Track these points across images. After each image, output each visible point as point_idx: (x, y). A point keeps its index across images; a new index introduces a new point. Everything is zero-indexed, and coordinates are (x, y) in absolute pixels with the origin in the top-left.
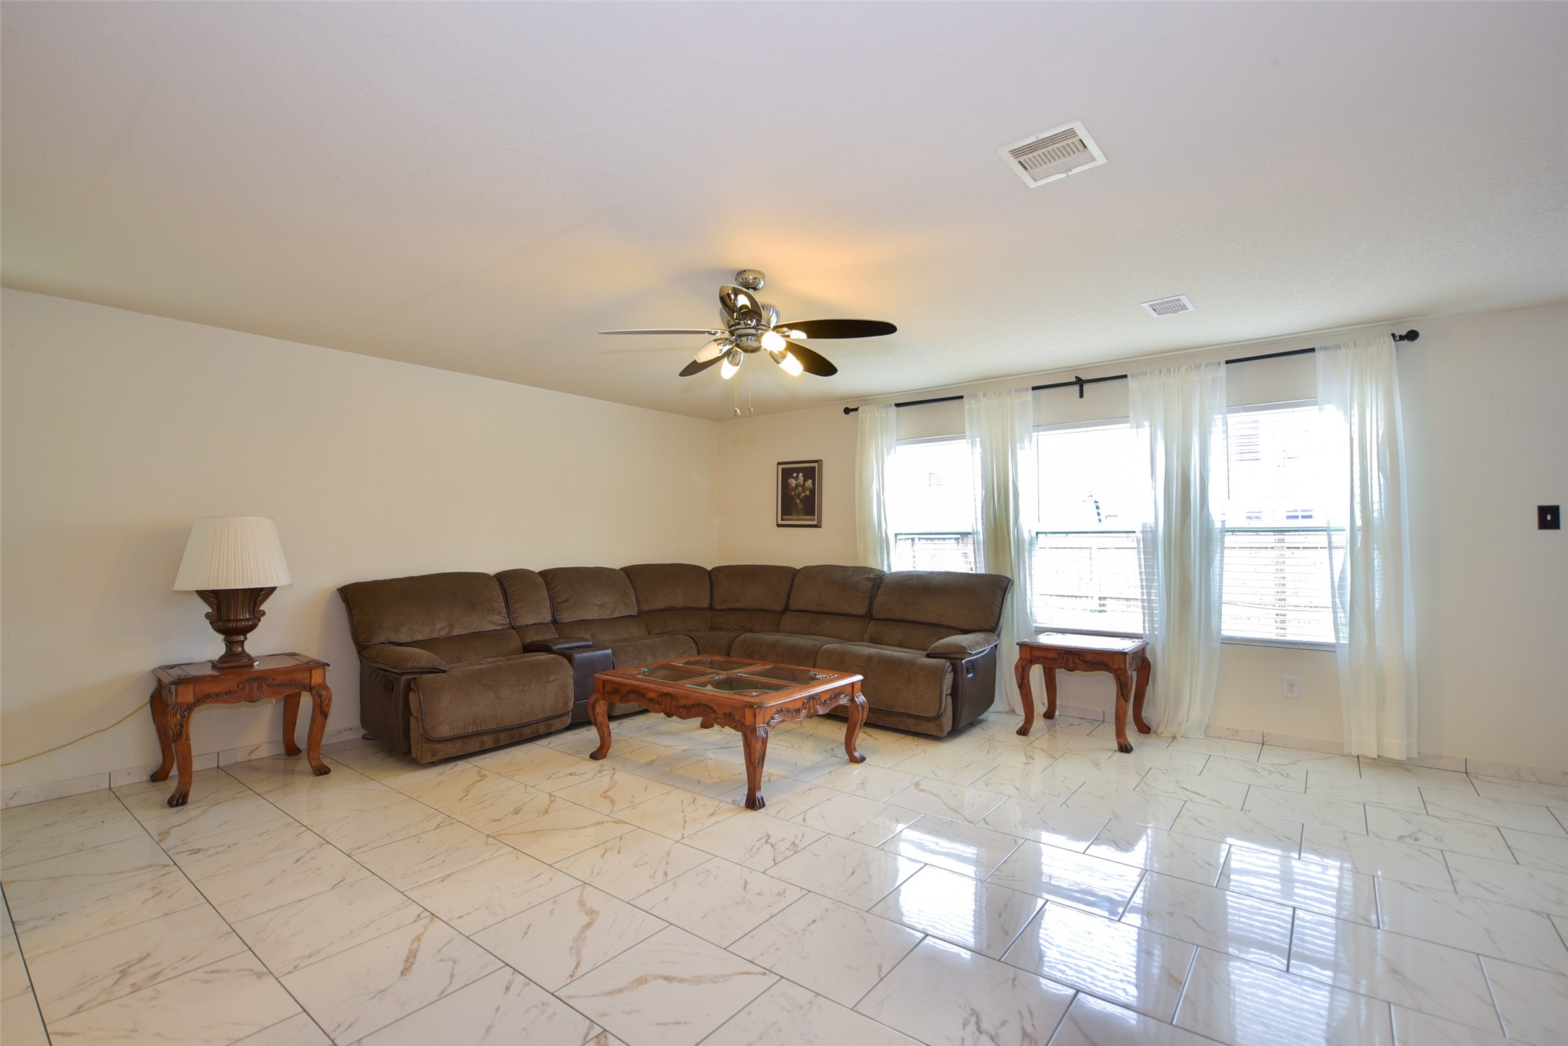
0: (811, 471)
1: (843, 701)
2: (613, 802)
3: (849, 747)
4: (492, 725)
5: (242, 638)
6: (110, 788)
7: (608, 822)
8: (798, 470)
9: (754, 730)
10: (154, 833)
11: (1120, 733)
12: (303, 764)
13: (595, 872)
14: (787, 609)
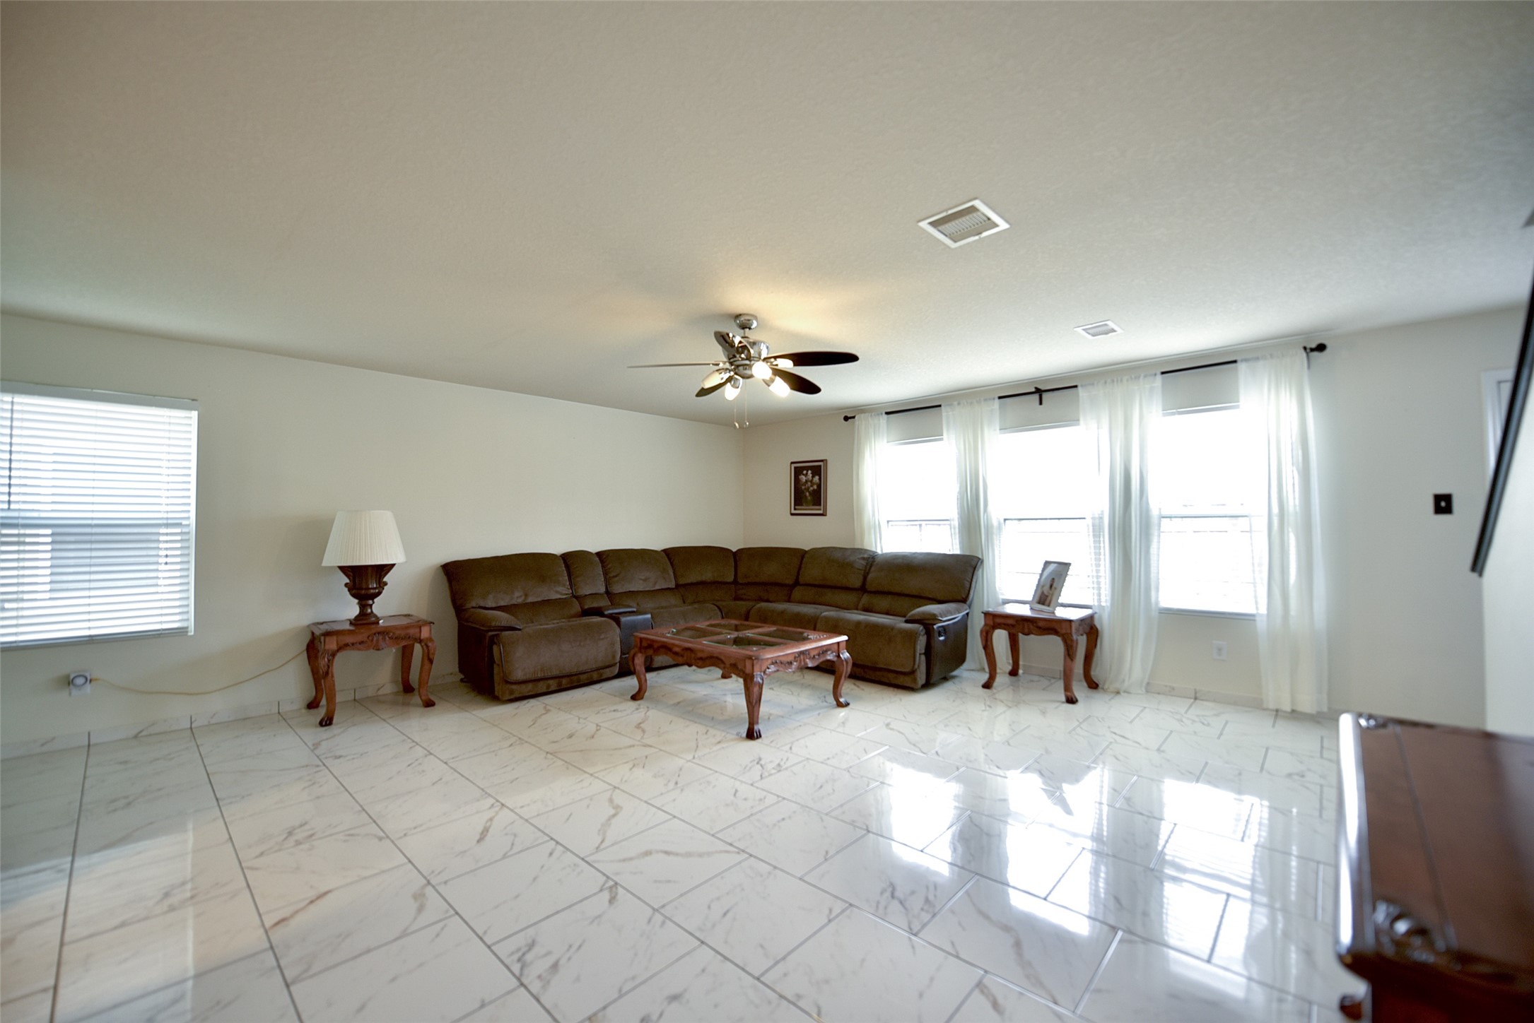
0: (817, 469)
1: (830, 657)
2: (644, 731)
3: (836, 695)
4: (555, 672)
5: (371, 602)
6: (279, 713)
7: (638, 746)
8: (807, 468)
9: (752, 677)
10: (310, 744)
11: (1067, 688)
12: (416, 699)
13: (624, 780)
14: (797, 583)
